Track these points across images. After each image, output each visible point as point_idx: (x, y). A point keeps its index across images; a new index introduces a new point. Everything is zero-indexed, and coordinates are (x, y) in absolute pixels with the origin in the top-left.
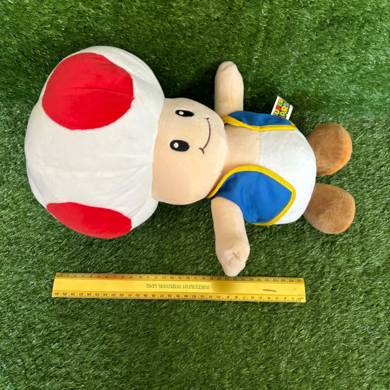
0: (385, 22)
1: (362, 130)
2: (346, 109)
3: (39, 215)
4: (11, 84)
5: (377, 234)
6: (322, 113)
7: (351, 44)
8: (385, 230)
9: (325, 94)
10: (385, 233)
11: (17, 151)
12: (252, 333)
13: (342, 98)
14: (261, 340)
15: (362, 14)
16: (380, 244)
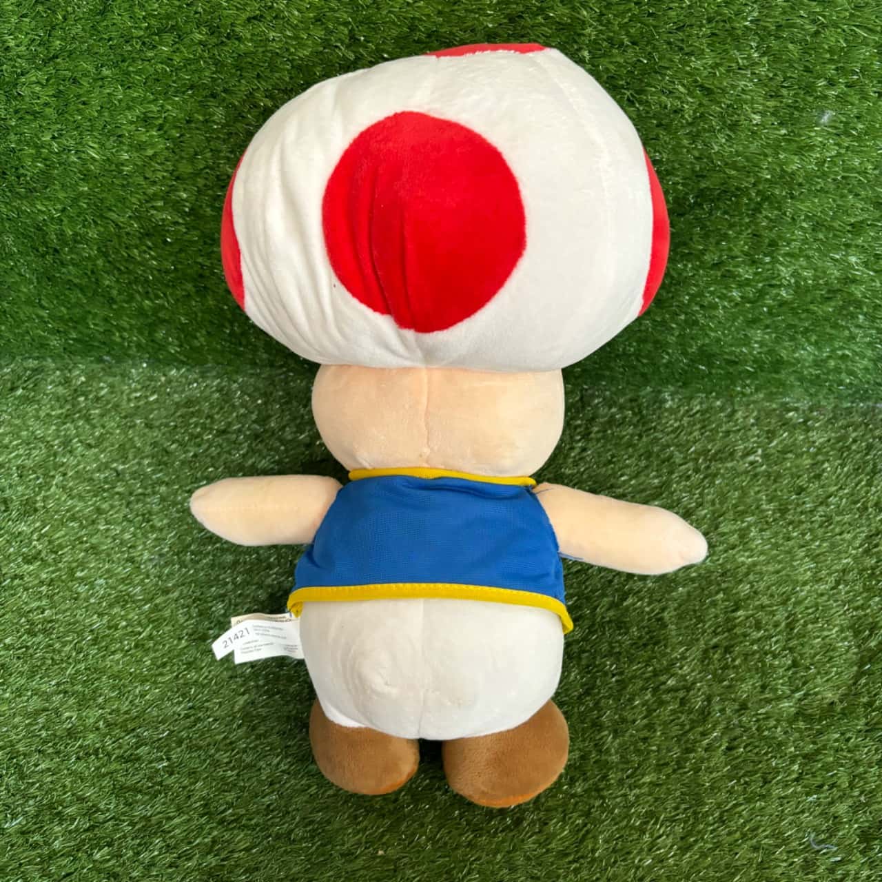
0: (802, 202)
1: (784, 425)
2: (748, 382)
3: (100, 577)
4: (76, 322)
5: (826, 633)
6: (699, 391)
7: (742, 245)
8: (841, 625)
9: (700, 348)
10: (842, 631)
11: (70, 452)
12: (547, 839)
13: (736, 357)
14: (567, 855)
15: (754, 185)
16: (831, 653)
